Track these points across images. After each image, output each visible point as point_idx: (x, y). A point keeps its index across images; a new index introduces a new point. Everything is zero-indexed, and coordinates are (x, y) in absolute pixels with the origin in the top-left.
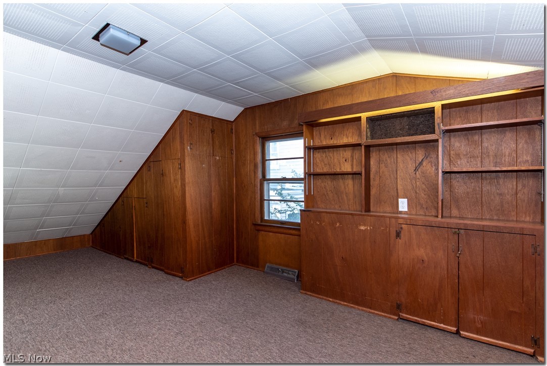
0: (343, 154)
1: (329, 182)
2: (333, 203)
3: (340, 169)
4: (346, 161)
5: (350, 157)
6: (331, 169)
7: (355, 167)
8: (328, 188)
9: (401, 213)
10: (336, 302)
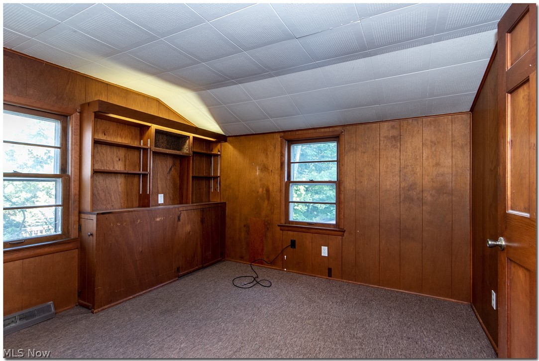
0: (117, 154)
1: (101, 181)
2: (105, 203)
3: (114, 168)
4: (119, 160)
5: (123, 156)
6: (104, 167)
7: (127, 167)
8: (99, 187)
9: (160, 205)
10: (137, 296)
